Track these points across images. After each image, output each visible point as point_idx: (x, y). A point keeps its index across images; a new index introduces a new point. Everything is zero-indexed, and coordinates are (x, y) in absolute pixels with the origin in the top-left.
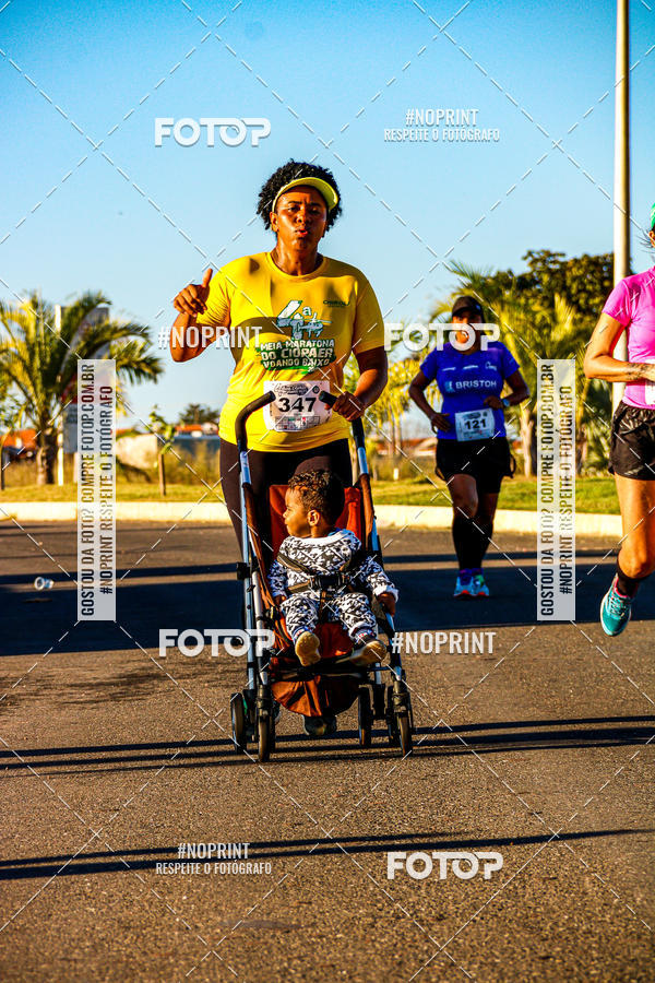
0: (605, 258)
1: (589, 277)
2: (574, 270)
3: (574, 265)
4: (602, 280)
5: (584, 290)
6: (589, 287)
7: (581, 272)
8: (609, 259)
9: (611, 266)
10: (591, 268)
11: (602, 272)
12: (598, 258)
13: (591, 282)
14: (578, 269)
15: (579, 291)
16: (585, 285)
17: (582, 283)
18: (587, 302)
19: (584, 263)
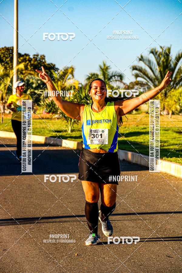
0: (10, 48)
1: (6, 53)
2: (2, 51)
3: (2, 50)
4: (10, 54)
5: (5, 56)
6: (6, 56)
7: (4, 51)
8: (12, 48)
9: (12, 50)
10: (7, 50)
11: (10, 52)
12: (9, 48)
13: (7, 54)
14: (3, 50)
15: (3, 57)
16: (5, 55)
17: (4, 54)
18: (5, 60)
19: (5, 49)
